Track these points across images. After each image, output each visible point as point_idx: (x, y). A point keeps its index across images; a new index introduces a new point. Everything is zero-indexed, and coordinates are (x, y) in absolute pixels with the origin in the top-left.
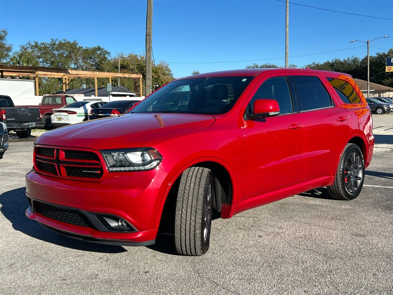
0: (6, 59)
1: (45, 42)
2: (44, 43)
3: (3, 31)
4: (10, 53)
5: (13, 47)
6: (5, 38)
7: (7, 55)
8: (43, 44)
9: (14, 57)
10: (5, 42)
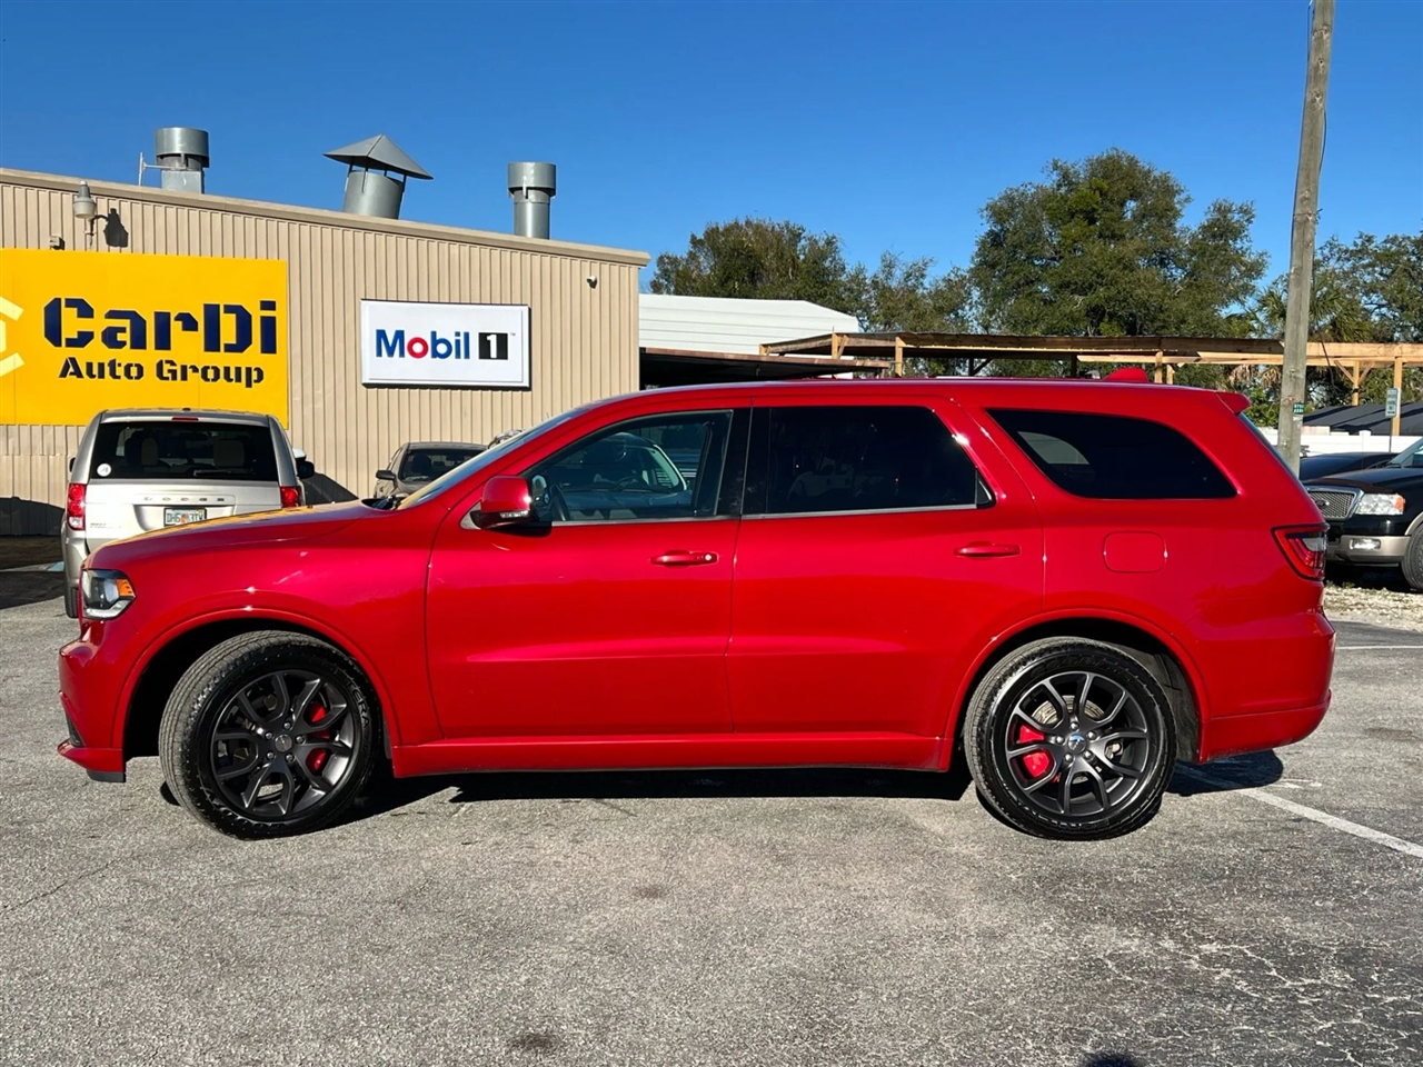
0: (1243, 303)
1: (1400, 235)
2: (1396, 237)
3: (1241, 208)
4: (1258, 281)
5: (1268, 260)
6: (1246, 233)
7: (1247, 290)
8: (1393, 240)
9: (1271, 294)
10: (1245, 247)
